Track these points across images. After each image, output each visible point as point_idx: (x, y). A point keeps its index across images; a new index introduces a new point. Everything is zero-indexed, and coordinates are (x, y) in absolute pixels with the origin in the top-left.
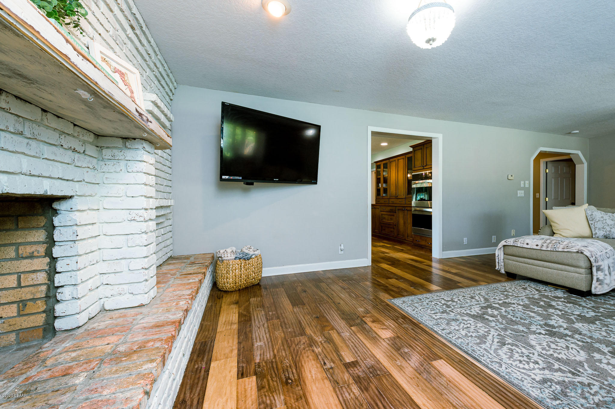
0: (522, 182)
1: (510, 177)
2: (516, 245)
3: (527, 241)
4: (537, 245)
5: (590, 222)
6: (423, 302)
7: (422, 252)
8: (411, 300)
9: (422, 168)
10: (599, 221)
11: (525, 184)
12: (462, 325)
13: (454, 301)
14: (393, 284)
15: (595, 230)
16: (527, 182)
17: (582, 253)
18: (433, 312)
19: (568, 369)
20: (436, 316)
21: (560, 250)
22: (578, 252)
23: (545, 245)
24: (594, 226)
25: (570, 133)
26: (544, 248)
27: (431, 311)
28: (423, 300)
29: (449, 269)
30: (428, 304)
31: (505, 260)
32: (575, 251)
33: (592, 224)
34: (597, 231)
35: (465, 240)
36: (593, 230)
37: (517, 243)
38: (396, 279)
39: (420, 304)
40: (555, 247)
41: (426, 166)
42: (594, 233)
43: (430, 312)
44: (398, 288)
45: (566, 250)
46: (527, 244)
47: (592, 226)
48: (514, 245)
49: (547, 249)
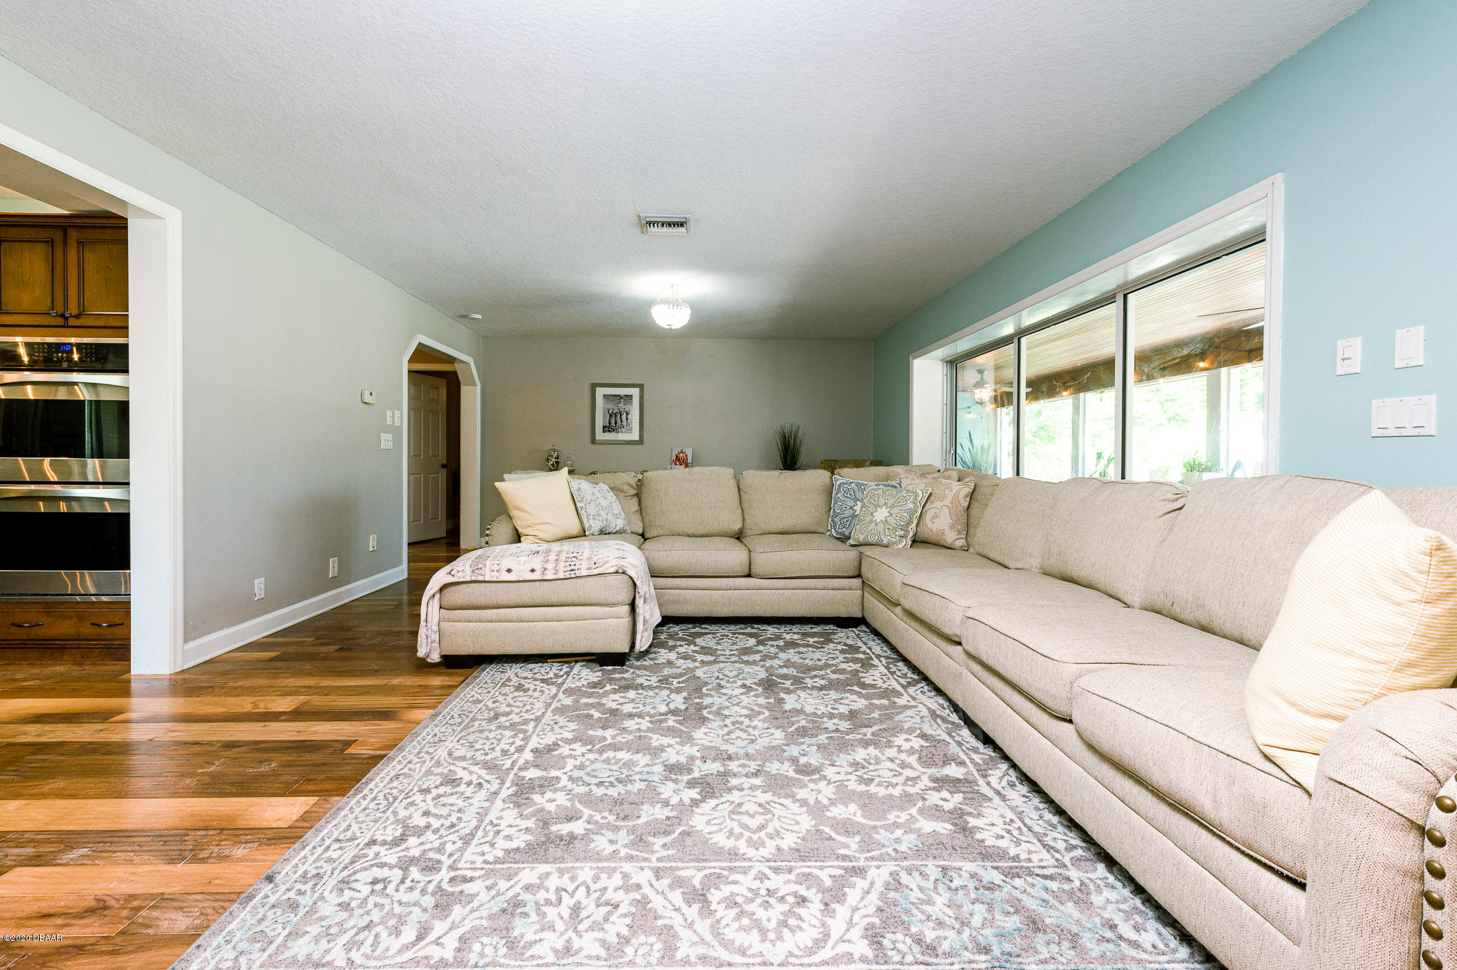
0: (389, 413)
1: (367, 398)
2: (480, 578)
3: (507, 563)
4: (533, 571)
5: (579, 505)
6: (313, 909)
7: (59, 669)
8: (253, 940)
9: (60, 321)
10: (591, 501)
11: (393, 417)
12: (552, 913)
13: (419, 832)
14: (45, 907)
15: (588, 520)
16: (397, 413)
17: (624, 573)
18: (409, 934)
19: (839, 867)
20: (437, 942)
21: (584, 573)
22: (617, 572)
23: (550, 566)
24: (586, 512)
25: (466, 316)
26: (550, 576)
27: (397, 932)
28: (305, 901)
29: (255, 705)
30: (345, 906)
31: (443, 624)
32: (612, 570)
33: (582, 508)
34: (591, 521)
35: (259, 586)
36: (585, 520)
37: (481, 572)
38: (37, 860)
39: (314, 929)
40: (572, 567)
41: (77, 317)
42: (586, 526)
43: (396, 944)
44: (99, 908)
45: (596, 572)
46: (509, 571)
47: (581, 512)
48: (474, 578)
49: (556, 577)
